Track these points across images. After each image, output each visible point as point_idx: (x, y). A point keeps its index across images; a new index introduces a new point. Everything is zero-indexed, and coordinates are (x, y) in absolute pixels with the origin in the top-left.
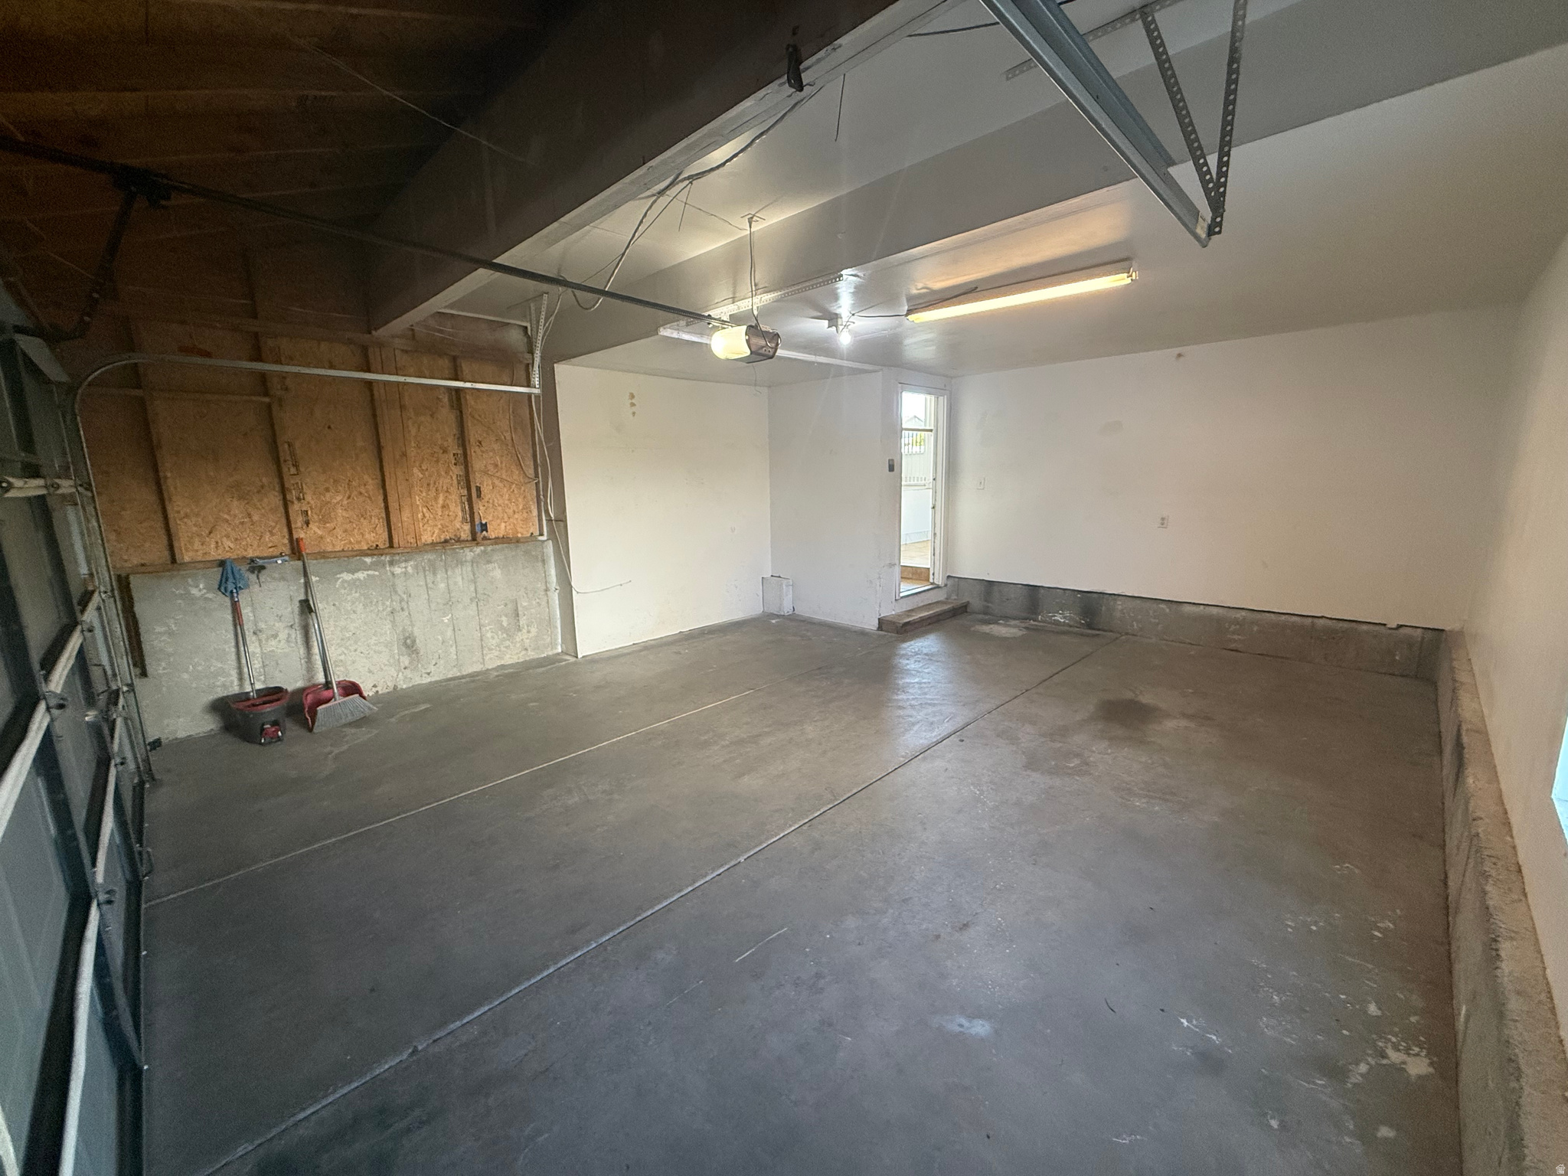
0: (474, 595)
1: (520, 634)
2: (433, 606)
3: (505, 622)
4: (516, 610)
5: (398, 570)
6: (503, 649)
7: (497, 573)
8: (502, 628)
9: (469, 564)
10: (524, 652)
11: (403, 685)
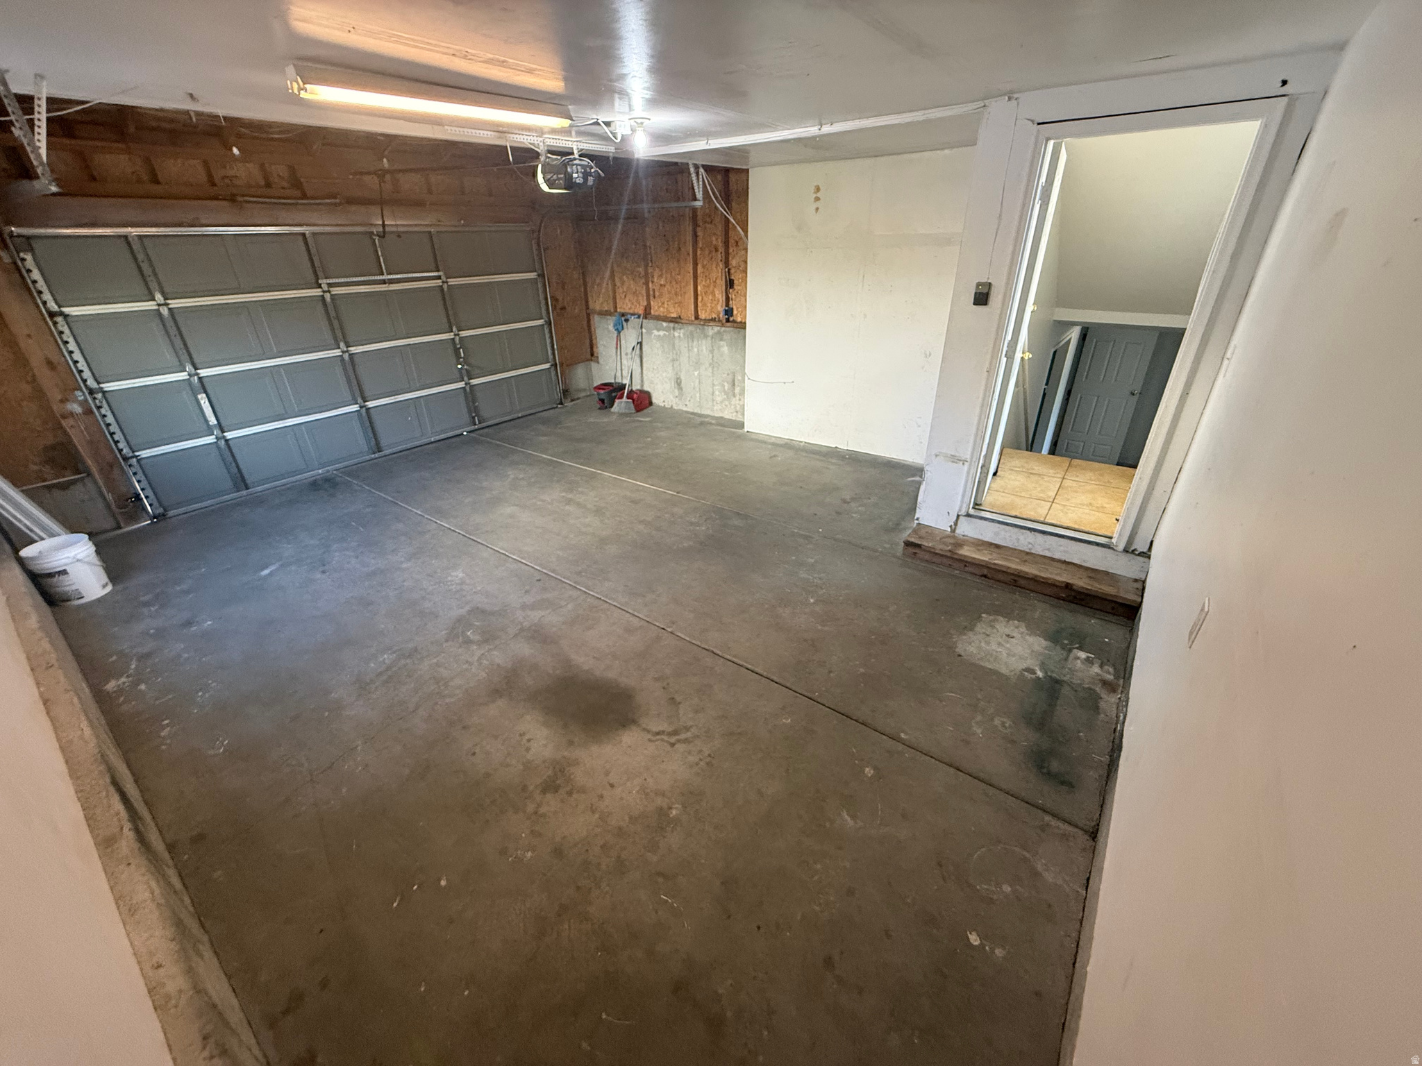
0: (711, 361)
1: (734, 399)
2: (691, 363)
3: (727, 386)
4: (734, 381)
5: (676, 334)
6: (724, 406)
7: (725, 349)
8: (724, 391)
9: (709, 338)
10: (735, 414)
11: (675, 407)
